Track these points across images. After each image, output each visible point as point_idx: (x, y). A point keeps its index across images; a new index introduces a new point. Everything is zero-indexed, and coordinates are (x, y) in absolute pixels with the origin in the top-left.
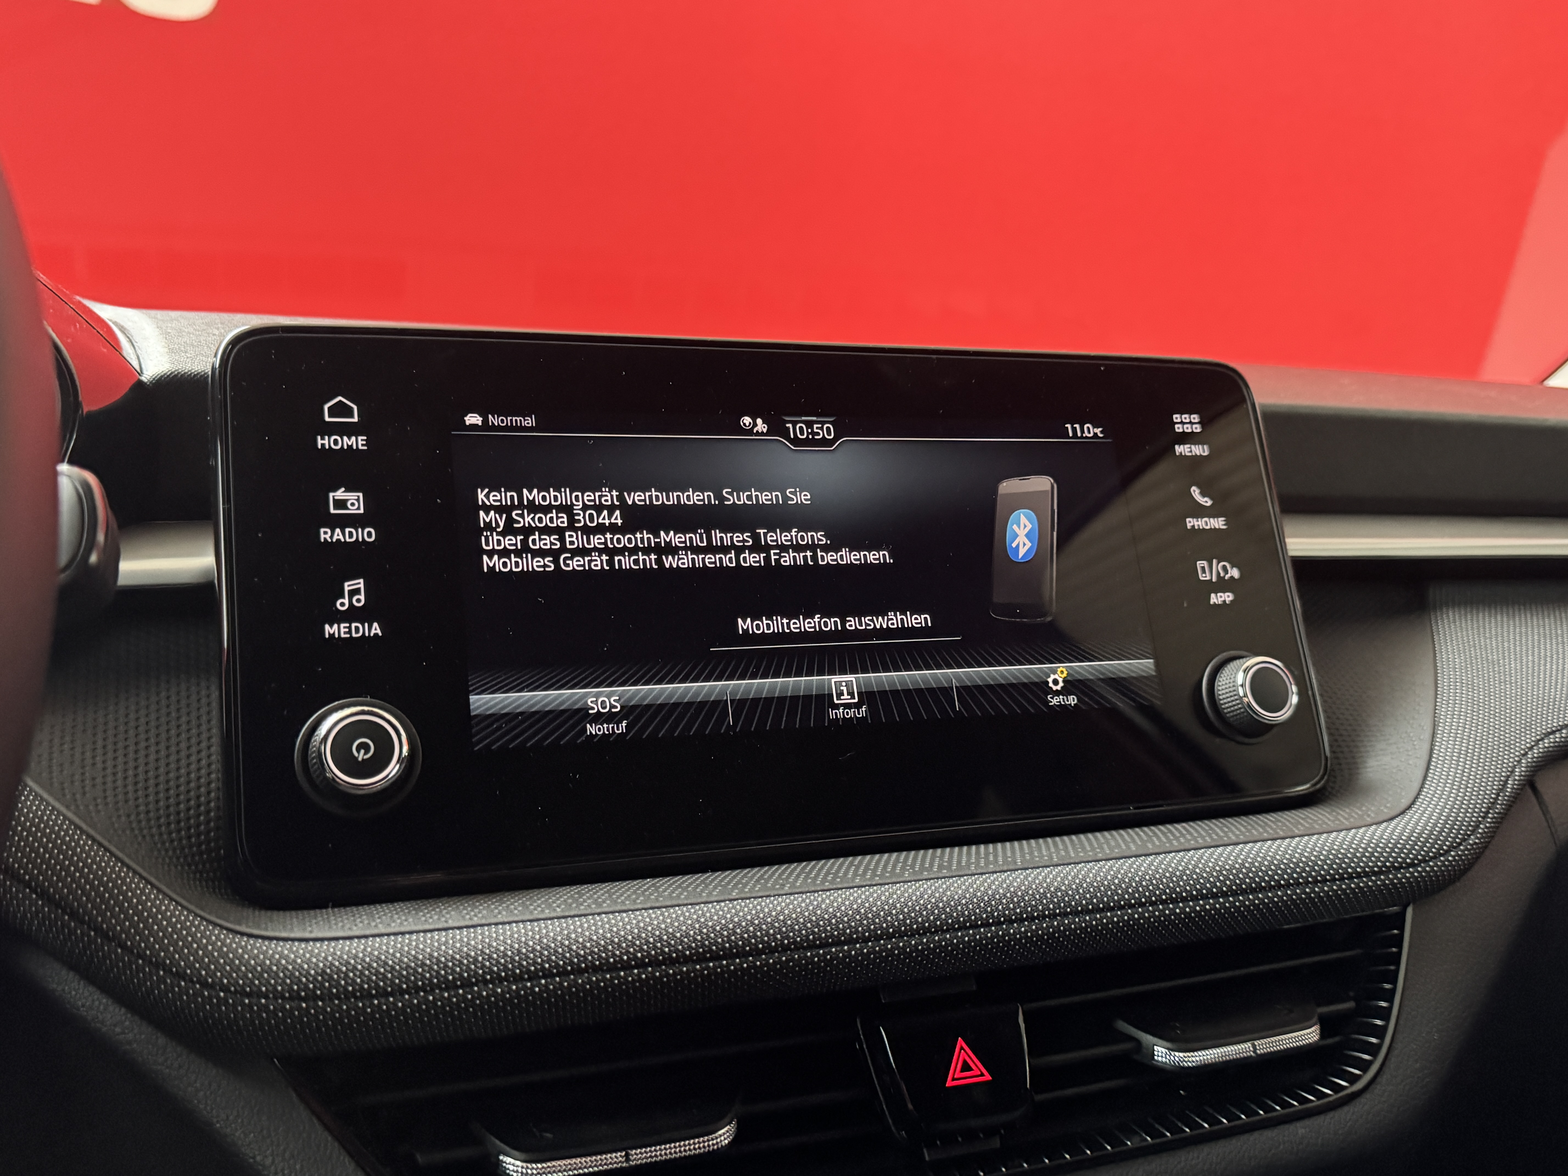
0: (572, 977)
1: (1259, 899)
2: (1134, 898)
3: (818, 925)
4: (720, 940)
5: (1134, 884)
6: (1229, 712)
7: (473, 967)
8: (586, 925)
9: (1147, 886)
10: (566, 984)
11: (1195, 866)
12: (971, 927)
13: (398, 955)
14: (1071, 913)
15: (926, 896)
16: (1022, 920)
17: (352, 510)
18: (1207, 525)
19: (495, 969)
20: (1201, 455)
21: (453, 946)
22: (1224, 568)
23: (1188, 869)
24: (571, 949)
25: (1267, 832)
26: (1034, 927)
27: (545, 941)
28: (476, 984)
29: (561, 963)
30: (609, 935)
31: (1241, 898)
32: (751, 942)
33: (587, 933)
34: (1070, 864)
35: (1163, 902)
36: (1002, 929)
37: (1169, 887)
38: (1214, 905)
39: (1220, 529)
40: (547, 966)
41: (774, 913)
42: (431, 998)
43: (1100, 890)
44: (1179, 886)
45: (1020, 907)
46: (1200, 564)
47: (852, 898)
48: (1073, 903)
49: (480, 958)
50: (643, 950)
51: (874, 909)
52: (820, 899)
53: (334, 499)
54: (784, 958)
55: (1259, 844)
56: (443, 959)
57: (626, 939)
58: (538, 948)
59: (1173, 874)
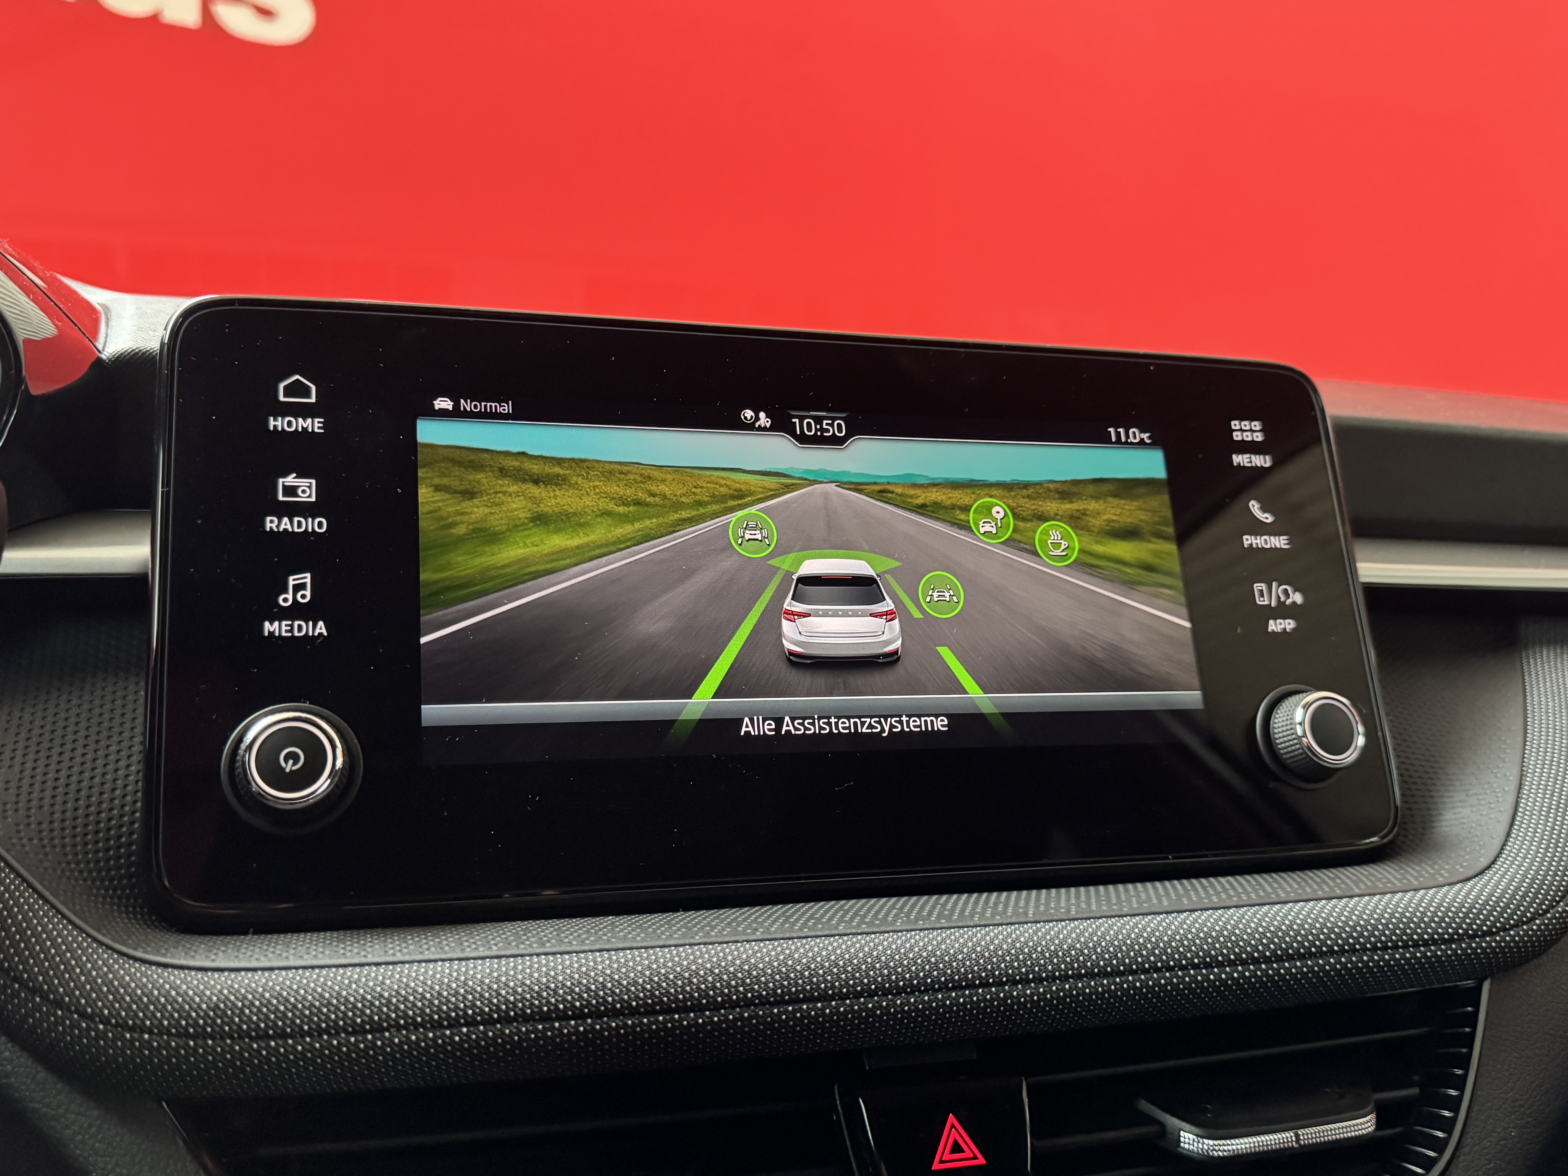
0: (499, 1026)
1: (1307, 966)
2: (1161, 961)
3: (788, 977)
4: (672, 990)
5: (1161, 945)
6: (1286, 753)
7: (385, 1009)
8: (520, 967)
9: (1177, 948)
10: (490, 1034)
11: (1235, 927)
12: (967, 987)
13: (302, 992)
14: (1085, 975)
15: (916, 949)
16: (1028, 981)
17: (303, 498)
18: (1266, 544)
19: (411, 1013)
20: (1262, 467)
21: (366, 984)
22: (1286, 591)
23: (1227, 929)
24: (499, 994)
25: (1323, 890)
26: (1041, 990)
27: (471, 983)
28: (387, 1030)
29: (487, 1009)
30: (544, 980)
31: (1286, 964)
32: (708, 994)
33: (520, 977)
34: (1089, 918)
35: (1196, 967)
36: (1004, 991)
37: (1202, 949)
38: (1255, 971)
39: (1281, 549)
40: (470, 1012)
41: (738, 962)
42: (335, 1042)
43: (1121, 951)
44: (1215, 948)
45: (1026, 965)
46: (1257, 586)
47: (830, 948)
48: (1089, 964)
49: (394, 1000)
50: (583, 998)
51: (855, 961)
52: (793, 947)
53: (284, 486)
54: (746, 1015)
55: (1311, 904)
56: (352, 999)
57: (563, 985)
58: (462, 991)
59: (1208, 935)
